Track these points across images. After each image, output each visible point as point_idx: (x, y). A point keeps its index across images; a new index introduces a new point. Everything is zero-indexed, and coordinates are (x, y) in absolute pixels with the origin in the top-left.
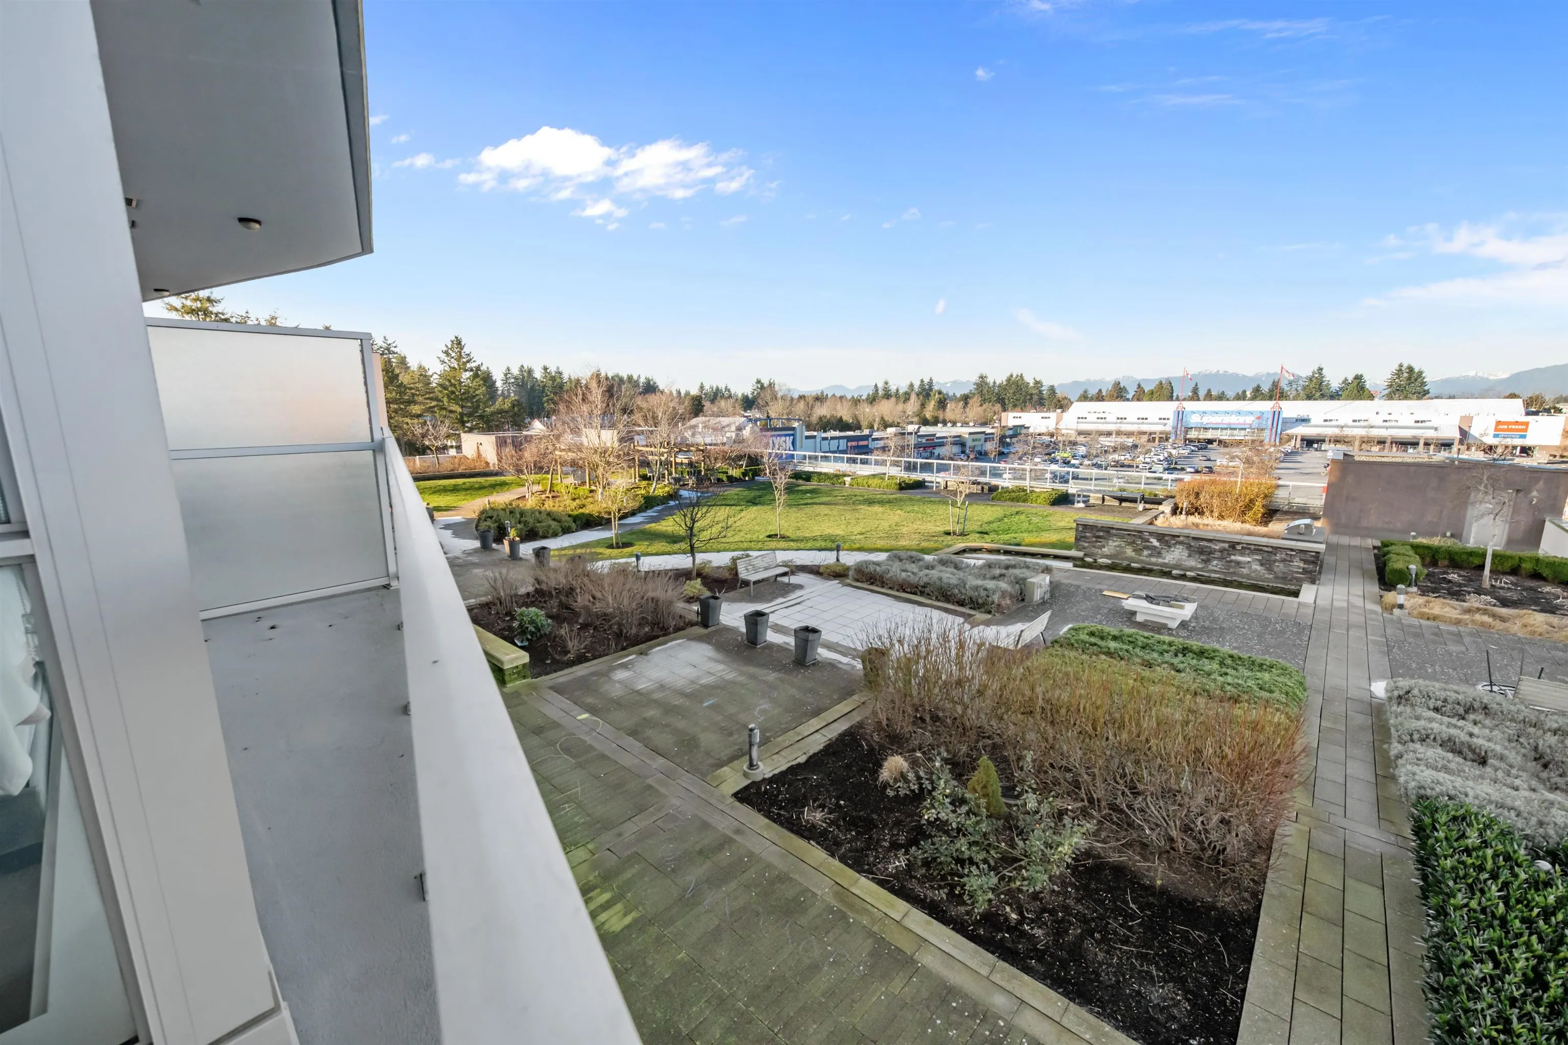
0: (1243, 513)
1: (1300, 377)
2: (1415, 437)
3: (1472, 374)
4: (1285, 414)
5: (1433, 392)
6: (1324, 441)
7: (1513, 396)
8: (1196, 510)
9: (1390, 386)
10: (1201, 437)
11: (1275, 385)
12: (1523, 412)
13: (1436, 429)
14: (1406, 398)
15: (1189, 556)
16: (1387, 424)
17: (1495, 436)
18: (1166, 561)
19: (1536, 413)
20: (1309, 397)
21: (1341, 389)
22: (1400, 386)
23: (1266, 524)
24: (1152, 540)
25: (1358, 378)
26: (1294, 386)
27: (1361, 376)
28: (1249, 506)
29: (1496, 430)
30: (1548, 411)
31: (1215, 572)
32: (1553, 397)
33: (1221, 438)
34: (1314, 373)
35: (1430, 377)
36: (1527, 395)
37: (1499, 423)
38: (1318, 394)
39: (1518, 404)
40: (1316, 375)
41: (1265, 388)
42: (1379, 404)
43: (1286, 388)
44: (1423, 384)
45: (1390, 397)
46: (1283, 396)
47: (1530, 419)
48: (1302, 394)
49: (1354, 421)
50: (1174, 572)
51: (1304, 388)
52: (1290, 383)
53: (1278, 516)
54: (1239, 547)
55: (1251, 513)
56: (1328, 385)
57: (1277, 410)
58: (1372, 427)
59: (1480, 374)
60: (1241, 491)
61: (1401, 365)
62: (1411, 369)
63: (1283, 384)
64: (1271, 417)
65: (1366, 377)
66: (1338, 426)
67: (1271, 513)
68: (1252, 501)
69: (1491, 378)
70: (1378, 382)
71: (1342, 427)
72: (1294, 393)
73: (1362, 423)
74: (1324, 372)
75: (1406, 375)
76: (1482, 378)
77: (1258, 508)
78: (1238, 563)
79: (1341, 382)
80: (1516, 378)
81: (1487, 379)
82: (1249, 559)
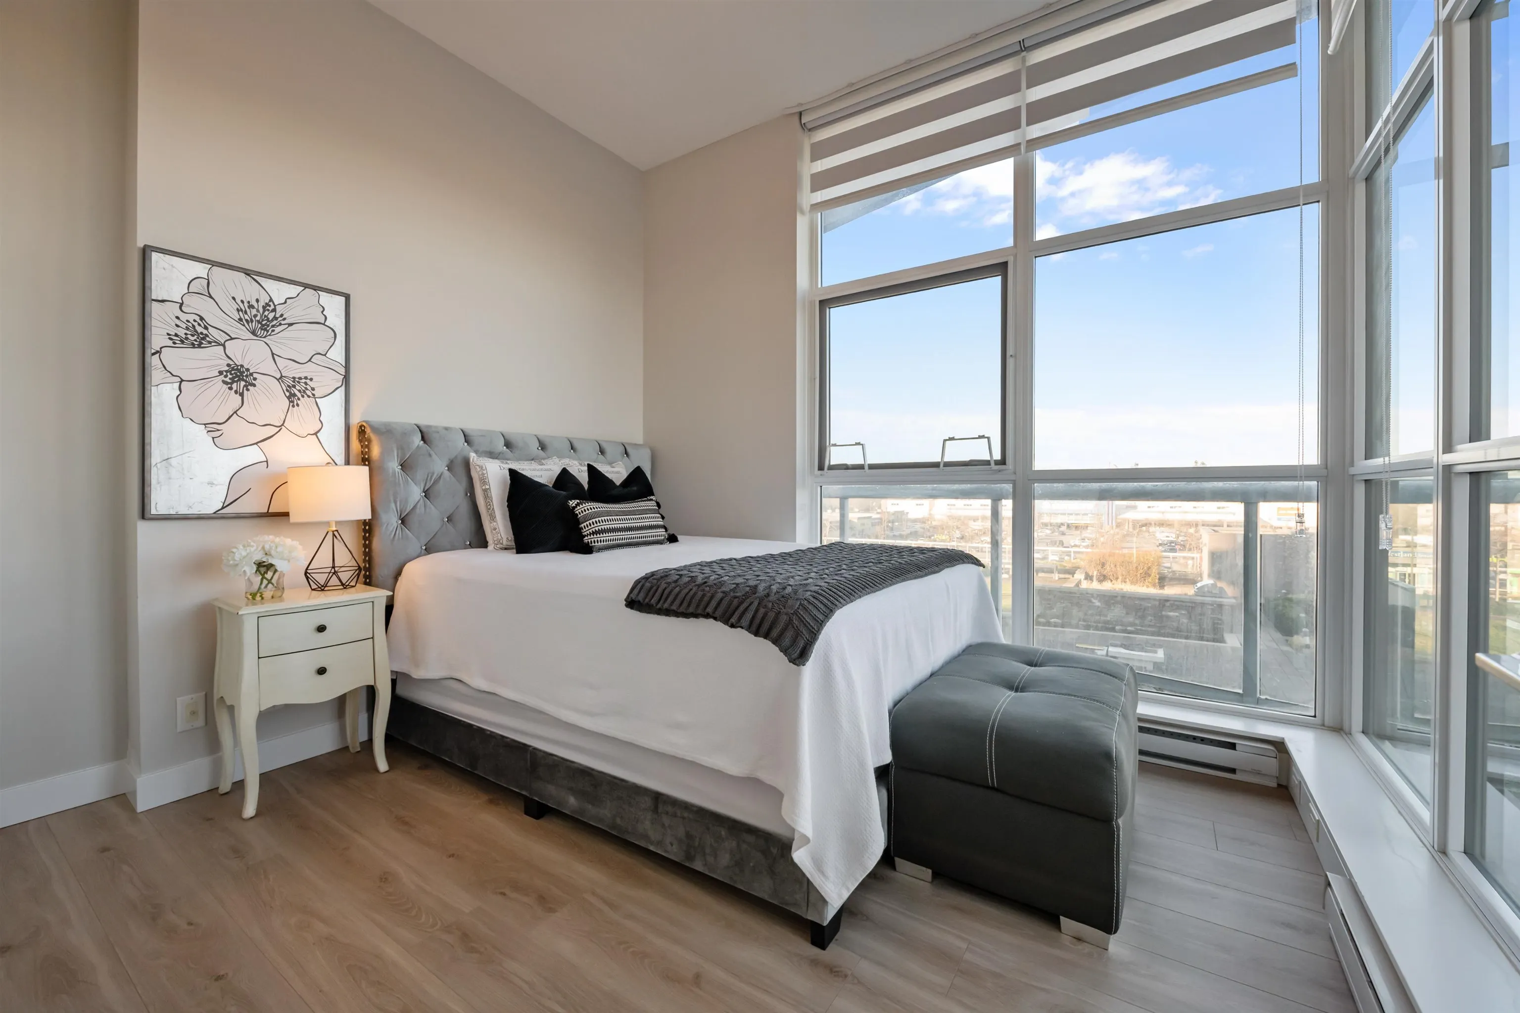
0: (1145, 579)
2: (1220, 521)
6: (1150, 524)
8: (1103, 578)
10: (1052, 521)
15: (1127, 614)
17: (1279, 519)
18: (1109, 619)
24: (1094, 601)
28: (1147, 574)
29: (1279, 514)
31: (1150, 626)
33: (1070, 522)
50: (1117, 628)
54: (1168, 604)
55: (1150, 580)
58: (1186, 512)
66: (1159, 512)
68: (1149, 569)
71: (1163, 513)
77: (1155, 575)
78: (1168, 617)
82: (1177, 614)
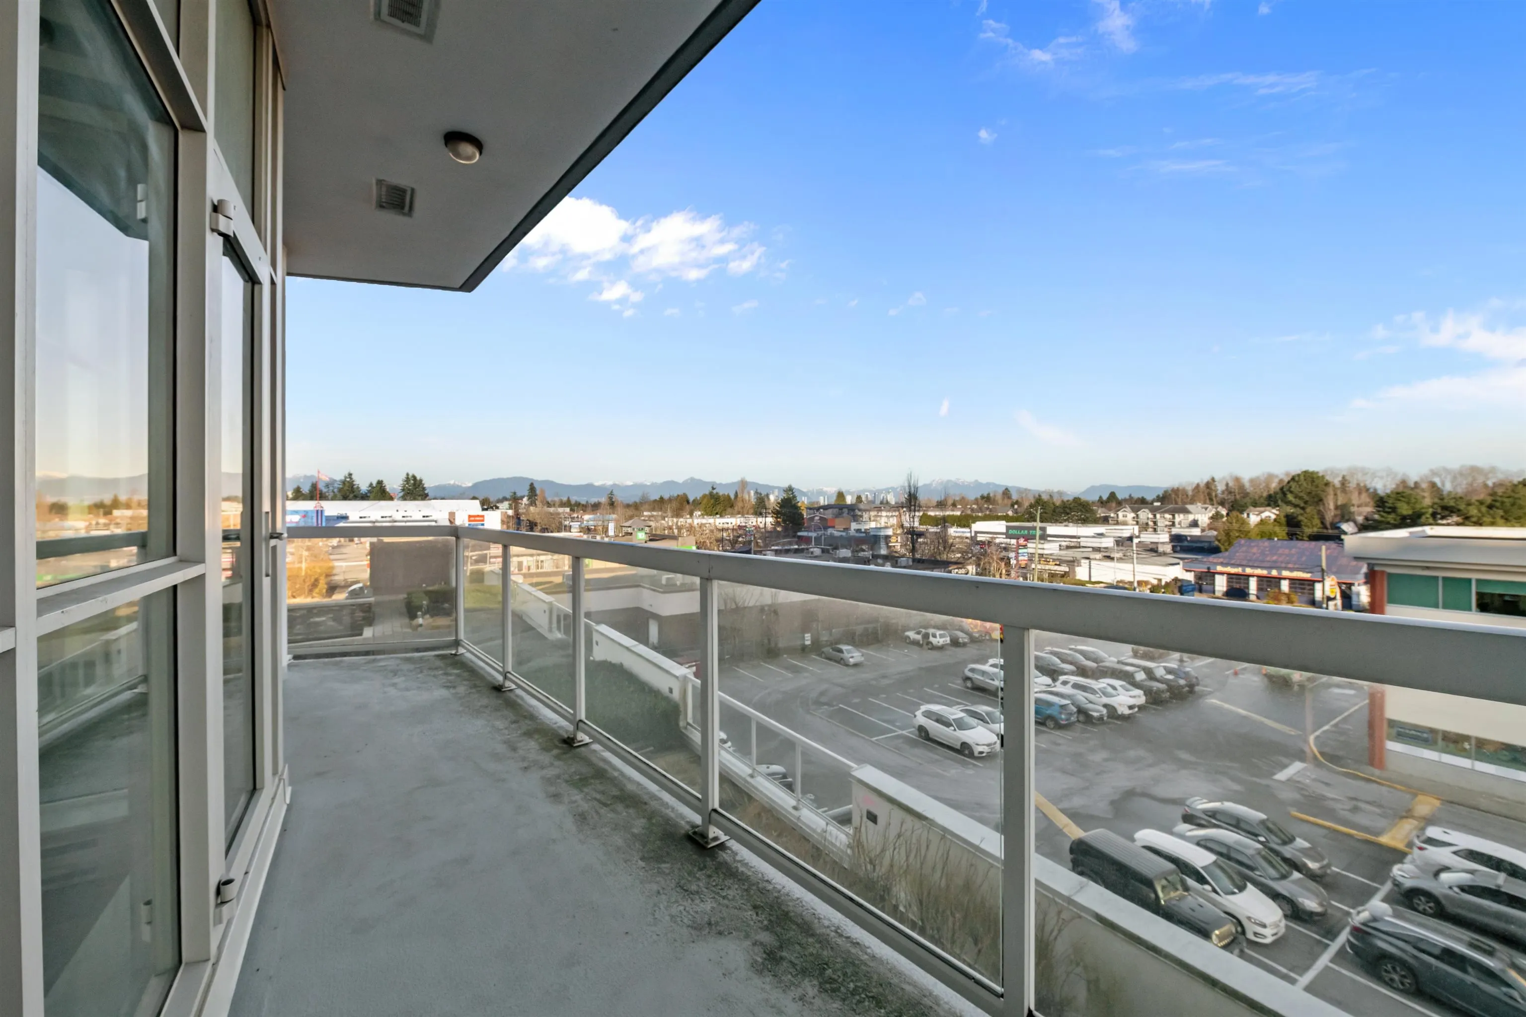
0: (311, 591)
1: (335, 481)
3: (452, 482)
4: (327, 513)
5: (431, 495)
7: (474, 498)
9: (403, 490)
11: (314, 486)
12: (481, 509)
13: (436, 521)
14: (415, 499)
16: (405, 519)
19: (486, 510)
20: (345, 498)
21: (369, 491)
22: (409, 490)
23: (330, 596)
25: (380, 483)
26: (331, 488)
27: (382, 481)
28: (315, 584)
29: (469, 521)
30: (492, 508)
32: (496, 499)
34: (346, 477)
35: (428, 483)
36: (482, 498)
37: (470, 516)
38: (351, 496)
39: (477, 503)
40: (348, 480)
41: (306, 489)
42: (396, 503)
43: (324, 490)
44: (424, 489)
45: (404, 498)
46: (323, 497)
47: (485, 513)
48: (339, 495)
49: (382, 517)
51: (340, 490)
52: (327, 486)
53: (338, 590)
54: (315, 611)
55: (317, 590)
56: (358, 488)
57: (320, 509)
59: (457, 483)
60: (306, 573)
61: (408, 474)
62: (414, 477)
63: (321, 486)
64: (315, 515)
65: (385, 482)
67: (332, 589)
68: (317, 580)
69: (464, 486)
70: (395, 486)
72: (332, 494)
73: (388, 519)
74: (353, 477)
75: (412, 482)
76: (458, 486)
77: (323, 585)
79: (368, 485)
80: (476, 486)
81: (461, 486)
82: (324, 619)
